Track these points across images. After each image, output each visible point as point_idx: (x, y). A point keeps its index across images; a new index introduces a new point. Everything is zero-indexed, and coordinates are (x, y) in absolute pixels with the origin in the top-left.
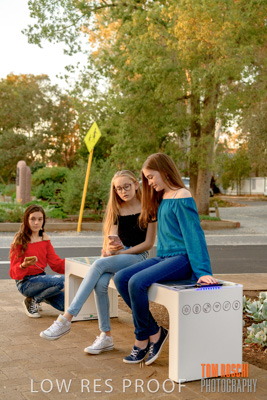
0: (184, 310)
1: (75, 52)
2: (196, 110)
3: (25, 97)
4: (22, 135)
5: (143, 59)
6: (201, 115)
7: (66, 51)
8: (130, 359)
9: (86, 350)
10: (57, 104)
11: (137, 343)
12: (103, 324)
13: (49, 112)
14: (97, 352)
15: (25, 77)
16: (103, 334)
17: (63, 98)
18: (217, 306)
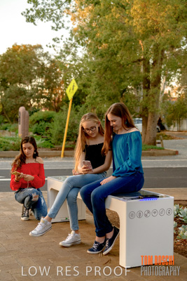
0: (131, 215)
1: (60, 28)
2: (147, 70)
3: (25, 61)
4: (23, 88)
5: (108, 33)
6: (151, 73)
7: (53, 28)
8: (92, 250)
9: (61, 244)
10: (48, 66)
11: (97, 239)
12: (73, 225)
13: (42, 71)
14: (69, 245)
15: (25, 46)
16: (73, 232)
17: (52, 62)
18: (155, 212)
